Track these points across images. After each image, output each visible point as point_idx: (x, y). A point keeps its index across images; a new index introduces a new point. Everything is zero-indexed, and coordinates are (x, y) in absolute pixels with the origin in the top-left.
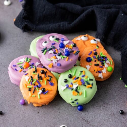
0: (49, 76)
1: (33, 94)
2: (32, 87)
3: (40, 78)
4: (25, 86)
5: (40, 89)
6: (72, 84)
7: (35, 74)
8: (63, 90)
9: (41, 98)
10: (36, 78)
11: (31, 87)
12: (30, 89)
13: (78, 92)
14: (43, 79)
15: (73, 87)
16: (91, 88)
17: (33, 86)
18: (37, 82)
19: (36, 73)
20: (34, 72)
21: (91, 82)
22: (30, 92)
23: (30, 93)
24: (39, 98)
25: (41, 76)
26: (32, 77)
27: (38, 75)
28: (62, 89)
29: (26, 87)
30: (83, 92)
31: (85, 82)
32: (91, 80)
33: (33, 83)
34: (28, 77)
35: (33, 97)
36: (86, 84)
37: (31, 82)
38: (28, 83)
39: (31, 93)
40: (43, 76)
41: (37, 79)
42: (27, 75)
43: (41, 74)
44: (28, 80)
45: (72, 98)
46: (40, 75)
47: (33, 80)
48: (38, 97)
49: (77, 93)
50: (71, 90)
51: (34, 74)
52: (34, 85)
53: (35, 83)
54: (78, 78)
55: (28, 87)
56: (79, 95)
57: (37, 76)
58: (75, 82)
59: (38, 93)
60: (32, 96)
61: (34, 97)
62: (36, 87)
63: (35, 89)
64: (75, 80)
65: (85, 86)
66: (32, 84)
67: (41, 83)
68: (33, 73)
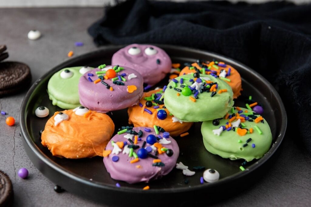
13: (247, 130)
30: (253, 128)
56: (250, 133)
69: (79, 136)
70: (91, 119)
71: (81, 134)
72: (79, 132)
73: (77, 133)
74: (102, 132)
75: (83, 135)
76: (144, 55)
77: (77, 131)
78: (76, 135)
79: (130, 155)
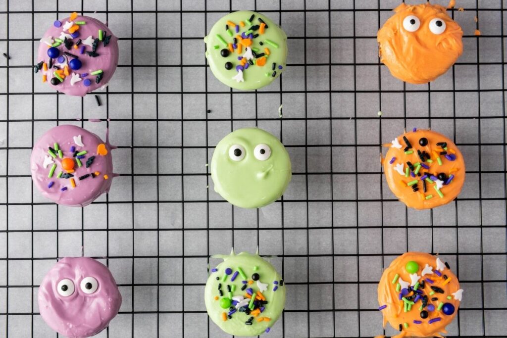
1: (427, 193)
2: (418, 181)
3: (424, 156)
4: (404, 185)
5: (435, 177)
6: (240, 58)
7: (411, 154)
8: (243, 80)
9: (444, 195)
10: (417, 161)
11: (414, 181)
12: (415, 187)
13: (263, 54)
14: (431, 156)
15: (248, 59)
16: (267, 27)
17: (419, 178)
18: (423, 168)
19: (410, 149)
20: (406, 150)
21: (256, 22)
22: (418, 192)
23: (420, 195)
24: (441, 196)
25: (424, 152)
26: (409, 164)
27: (419, 152)
28: (241, 81)
29: (407, 185)
33: (416, 172)
34: (400, 164)
35: (429, 199)
36: (255, 33)
37: (411, 171)
38: (406, 176)
39: (420, 193)
40: (427, 149)
41: (421, 162)
42: (396, 161)
43: (421, 147)
44: (404, 171)
45: (266, 71)
46: (422, 149)
47: (413, 168)
48: (438, 194)
51: (408, 154)
52: (419, 174)
53: (420, 170)
54: (236, 40)
55: (409, 184)
56: (268, 55)
57: (416, 154)
58: (241, 51)
59: (434, 187)
60: (427, 198)
61: (431, 198)
62: (426, 178)
63: (425, 181)
64: (236, 47)
65: (257, 35)
66: (414, 175)
67: (429, 166)
68: (406, 153)
76: (80, 294)
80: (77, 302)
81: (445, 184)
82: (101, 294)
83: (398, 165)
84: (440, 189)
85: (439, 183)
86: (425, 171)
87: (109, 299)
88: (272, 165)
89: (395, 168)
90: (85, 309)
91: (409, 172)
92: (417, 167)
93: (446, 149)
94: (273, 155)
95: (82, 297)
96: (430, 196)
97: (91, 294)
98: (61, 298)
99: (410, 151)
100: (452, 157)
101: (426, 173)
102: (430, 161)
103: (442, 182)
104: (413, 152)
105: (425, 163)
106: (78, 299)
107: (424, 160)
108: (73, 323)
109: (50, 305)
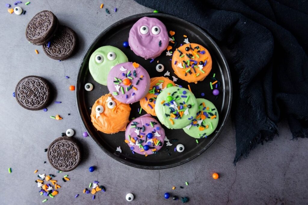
0: (195, 48)
1: (196, 73)
2: (191, 69)
3: (190, 56)
5: (198, 64)
10: (187, 59)
11: (189, 69)
12: (190, 72)
13: (205, 127)
14: (193, 55)
16: (216, 118)
17: (191, 67)
20: (180, 55)
21: (213, 112)
24: (203, 72)
26: (184, 62)
27: (187, 55)
30: (209, 125)
31: (208, 114)
32: (213, 110)
33: (188, 65)
34: (180, 63)
36: (209, 116)
37: (186, 65)
38: (184, 68)
39: (193, 74)
40: (190, 52)
41: (189, 59)
42: (177, 63)
44: (183, 66)
45: (200, 133)
46: (188, 53)
47: (186, 63)
49: (203, 128)
50: (196, 126)
52: (190, 65)
53: (190, 63)
55: (187, 72)
56: (206, 129)
57: (186, 57)
59: (199, 69)
62: (194, 66)
63: (194, 68)
65: (209, 118)
66: (188, 67)
67: (194, 59)
69: (111, 128)
70: (117, 112)
71: (112, 127)
72: (110, 126)
73: (109, 127)
74: (123, 122)
75: (113, 128)
76: (151, 34)
77: (109, 125)
78: (109, 128)
79: (140, 147)
80: (149, 38)
81: (203, 66)
82: (161, 36)
83: (179, 64)
84: (202, 69)
85: (201, 67)
86: (192, 63)
87: (165, 39)
88: (117, 62)
89: (178, 66)
90: (152, 42)
91: (185, 66)
92: (188, 62)
93: (199, 49)
94: (117, 57)
95: (151, 36)
96: (199, 74)
97: (156, 35)
98: (141, 35)
99: (182, 56)
100: (204, 53)
101: (193, 64)
102: (193, 57)
103: (202, 65)
104: (184, 56)
105: (191, 59)
106: (149, 36)
107: (190, 58)
108: (146, 48)
109: (136, 38)
